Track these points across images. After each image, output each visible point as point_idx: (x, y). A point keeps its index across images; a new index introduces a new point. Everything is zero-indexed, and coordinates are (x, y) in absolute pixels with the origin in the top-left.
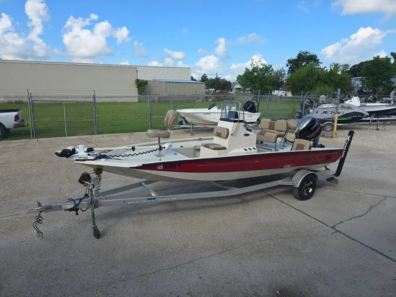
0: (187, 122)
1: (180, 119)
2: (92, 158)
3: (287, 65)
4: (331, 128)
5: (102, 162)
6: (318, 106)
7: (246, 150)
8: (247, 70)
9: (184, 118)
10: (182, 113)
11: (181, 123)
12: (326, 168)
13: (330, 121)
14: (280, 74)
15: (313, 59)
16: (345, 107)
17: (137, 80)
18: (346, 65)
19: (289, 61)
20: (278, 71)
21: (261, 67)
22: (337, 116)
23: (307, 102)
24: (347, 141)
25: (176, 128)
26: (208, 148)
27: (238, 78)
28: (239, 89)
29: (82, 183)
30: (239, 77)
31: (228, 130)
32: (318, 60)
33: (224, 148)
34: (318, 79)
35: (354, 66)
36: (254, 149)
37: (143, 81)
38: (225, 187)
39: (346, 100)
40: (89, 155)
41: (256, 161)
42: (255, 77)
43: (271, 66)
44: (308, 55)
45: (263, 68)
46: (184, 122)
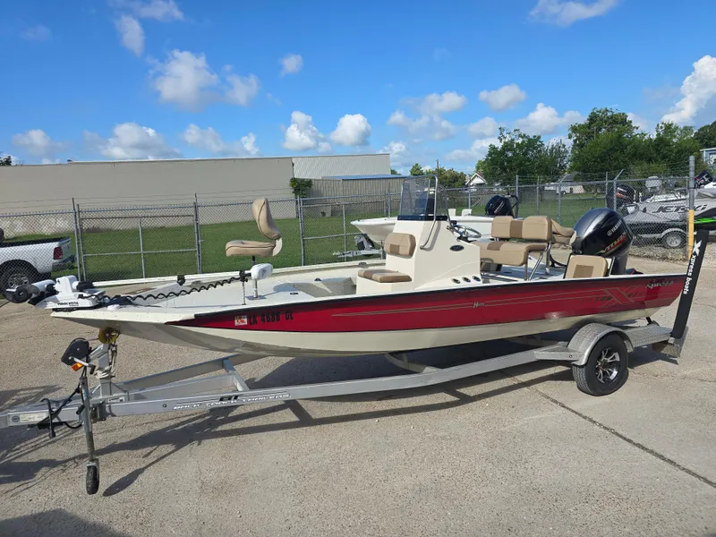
0: (374, 245)
1: (357, 240)
2: (87, 303)
3: (570, 137)
4: (679, 242)
5: (111, 313)
6: (644, 199)
7: (456, 281)
8: (493, 148)
9: (365, 235)
10: (361, 226)
11: (361, 246)
12: (648, 319)
13: (678, 227)
14: (558, 152)
15: (620, 121)
16: (709, 197)
17: (294, 181)
18: (686, 128)
19: (574, 129)
20: (553, 148)
21: (520, 141)
22: (691, 215)
23: (620, 192)
24: (695, 254)
25: (350, 255)
26: (371, 279)
27: (478, 168)
28: (481, 184)
29: (71, 363)
30: (480, 166)
31: (412, 238)
32: (631, 122)
33: (407, 279)
34: (634, 155)
35: (702, 129)
36: (476, 278)
37: (303, 180)
38: (413, 367)
39: (706, 183)
40: (81, 297)
41: (476, 305)
42: (510, 160)
43: (539, 137)
44: (609, 114)
45: (523, 142)
46: (365, 243)
